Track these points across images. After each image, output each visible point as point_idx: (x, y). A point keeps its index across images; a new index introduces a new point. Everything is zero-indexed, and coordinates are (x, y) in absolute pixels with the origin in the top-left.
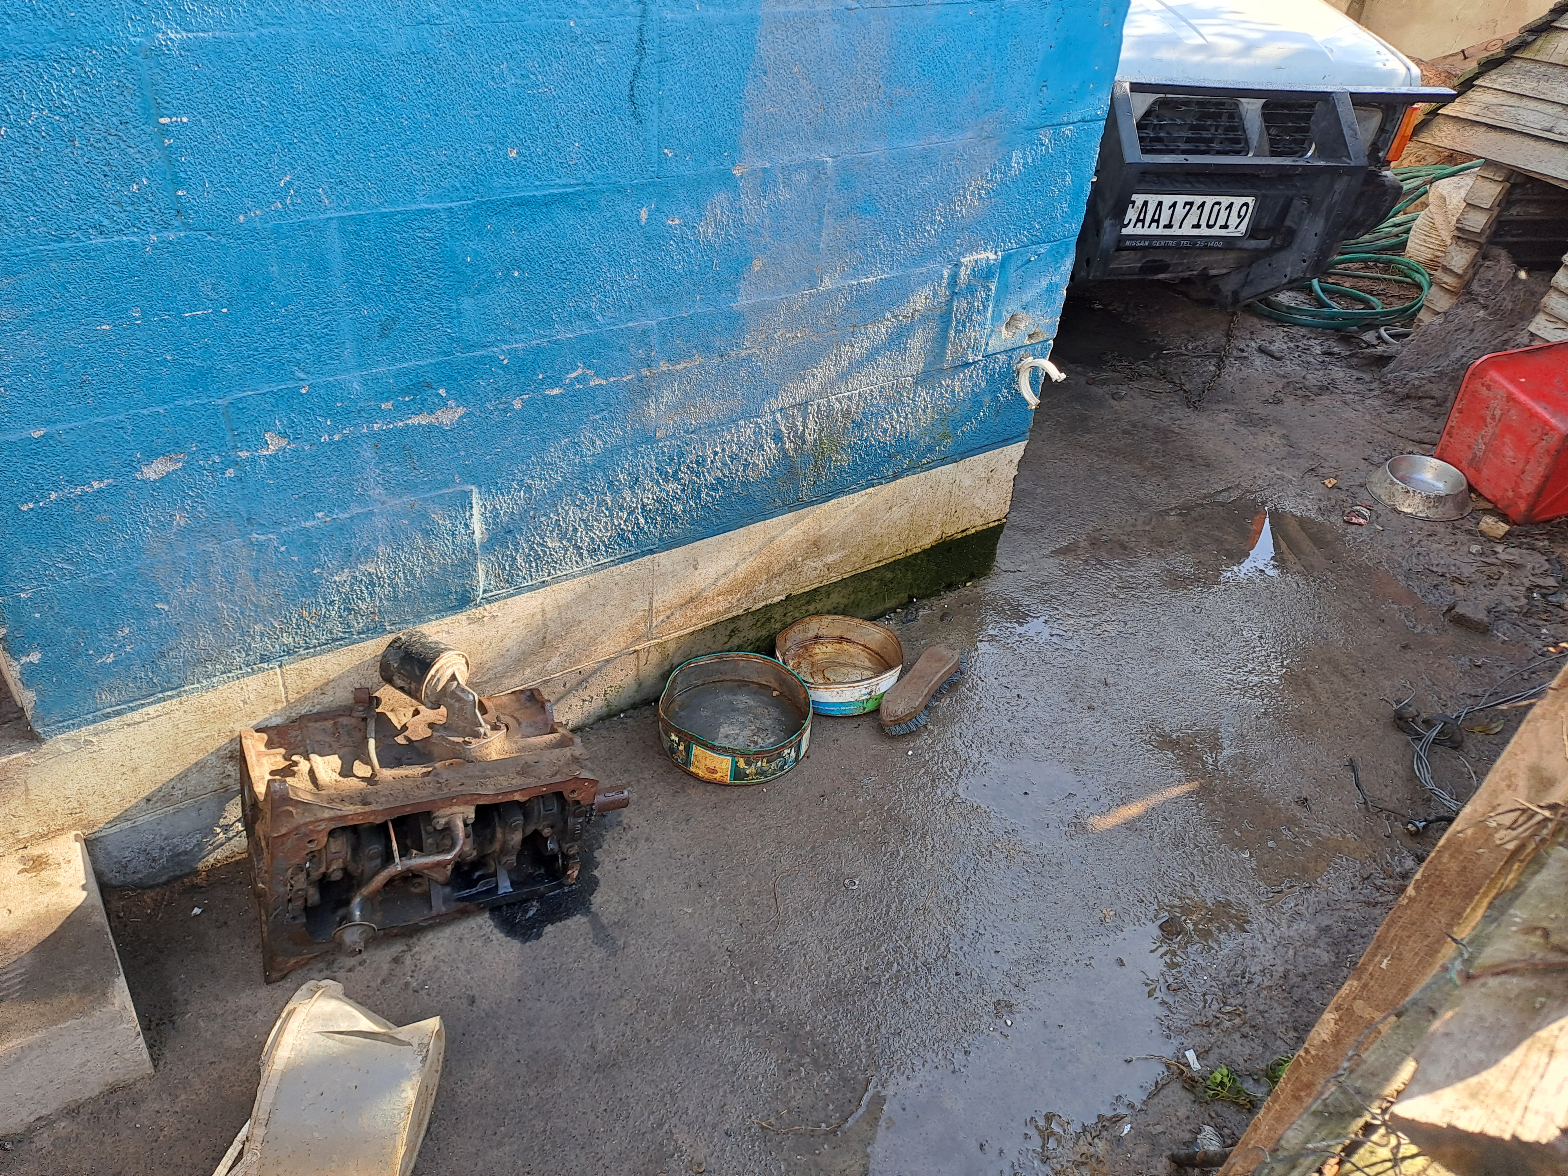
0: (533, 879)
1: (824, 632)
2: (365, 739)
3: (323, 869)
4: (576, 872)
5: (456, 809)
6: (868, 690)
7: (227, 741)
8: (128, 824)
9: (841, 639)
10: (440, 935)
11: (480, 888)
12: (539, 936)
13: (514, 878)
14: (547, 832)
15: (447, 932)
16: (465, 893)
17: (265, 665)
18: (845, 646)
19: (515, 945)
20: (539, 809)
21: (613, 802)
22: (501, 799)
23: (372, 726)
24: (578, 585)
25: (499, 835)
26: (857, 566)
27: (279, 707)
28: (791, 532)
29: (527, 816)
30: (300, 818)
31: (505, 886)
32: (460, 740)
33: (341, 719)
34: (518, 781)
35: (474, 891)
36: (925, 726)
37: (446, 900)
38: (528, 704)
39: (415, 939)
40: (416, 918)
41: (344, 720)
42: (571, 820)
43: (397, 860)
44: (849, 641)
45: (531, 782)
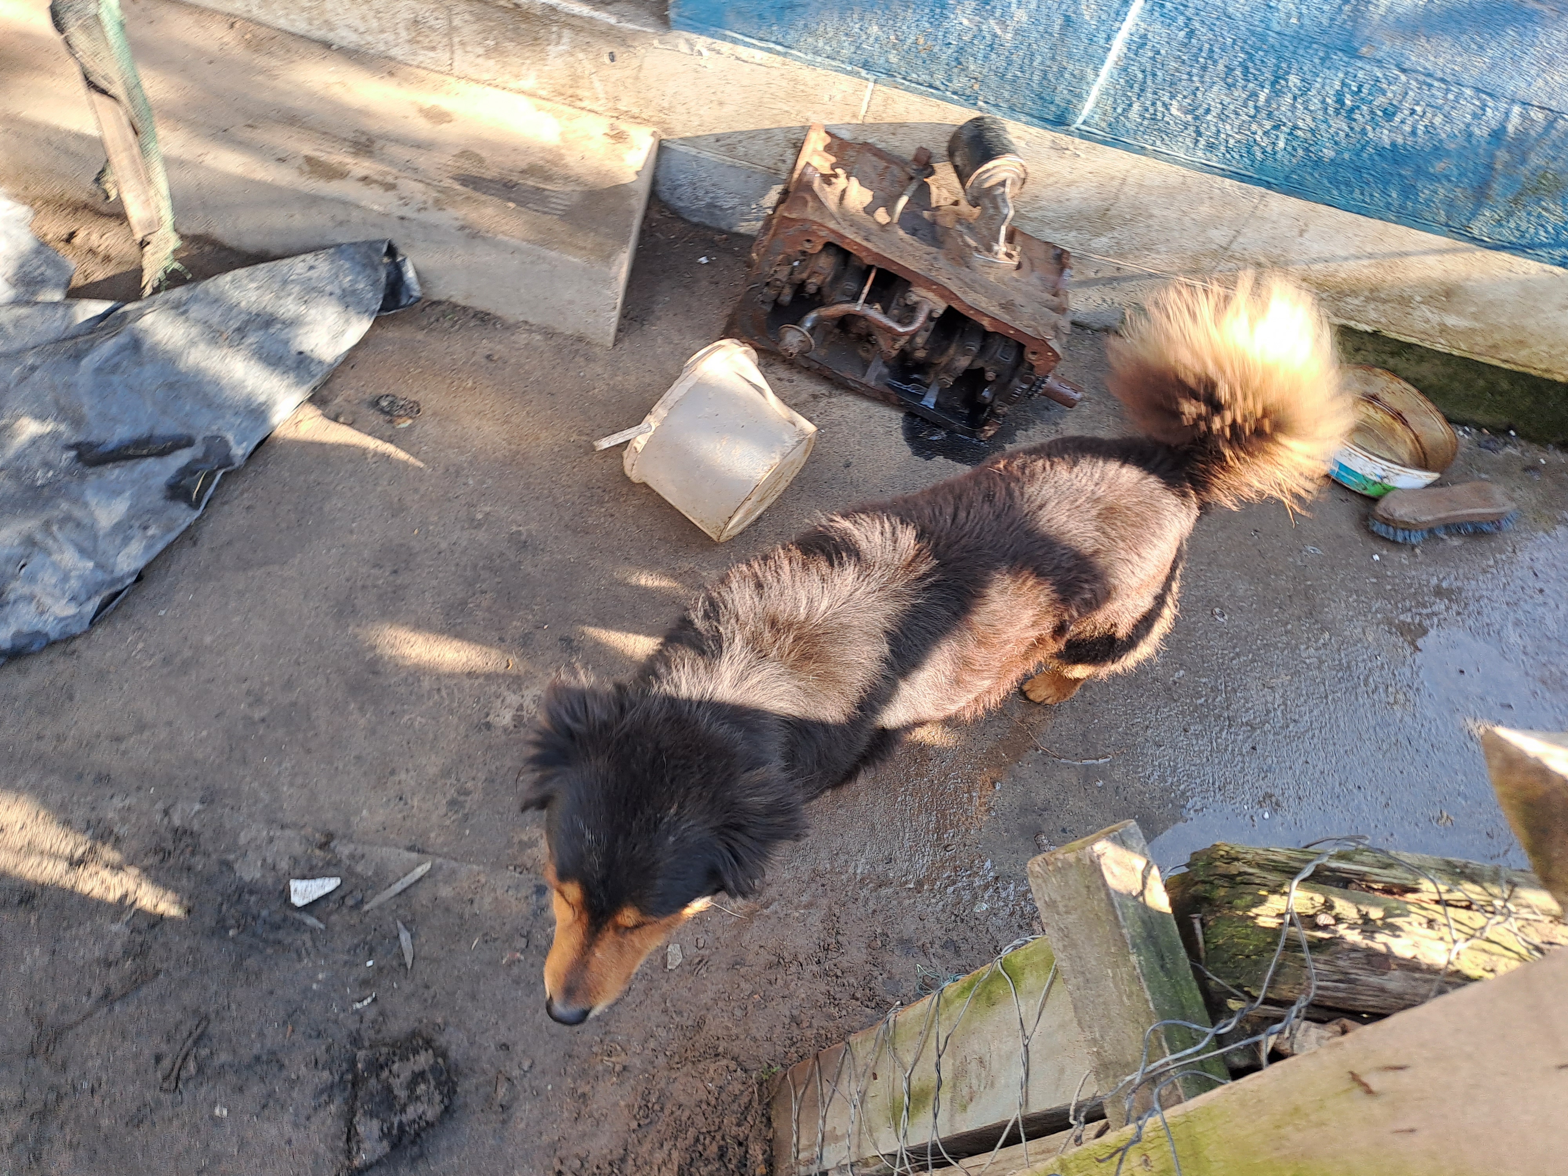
0: (953, 412)
1: (1387, 398)
2: (900, 195)
3: (804, 276)
4: (992, 432)
5: (931, 295)
6: (1384, 474)
7: (799, 124)
8: (693, 151)
9: (1398, 416)
10: (858, 402)
11: (910, 388)
12: (928, 458)
13: (941, 400)
14: (990, 375)
15: (865, 404)
16: (897, 384)
17: (863, 73)
18: (1398, 426)
19: (907, 450)
20: (997, 350)
21: (1061, 395)
22: (970, 314)
23: (913, 186)
24: (1173, 174)
25: (951, 351)
26: (1477, 349)
27: (854, 121)
28: (1431, 260)
29: (983, 350)
30: (810, 212)
31: (930, 400)
32: (973, 243)
33: (894, 167)
34: (994, 310)
35: (904, 387)
36: (1413, 547)
37: (879, 377)
38: (1053, 261)
39: (838, 392)
40: (849, 373)
41: (895, 170)
42: (1016, 381)
43: (861, 301)
44: (1405, 422)
45: (1006, 318)
